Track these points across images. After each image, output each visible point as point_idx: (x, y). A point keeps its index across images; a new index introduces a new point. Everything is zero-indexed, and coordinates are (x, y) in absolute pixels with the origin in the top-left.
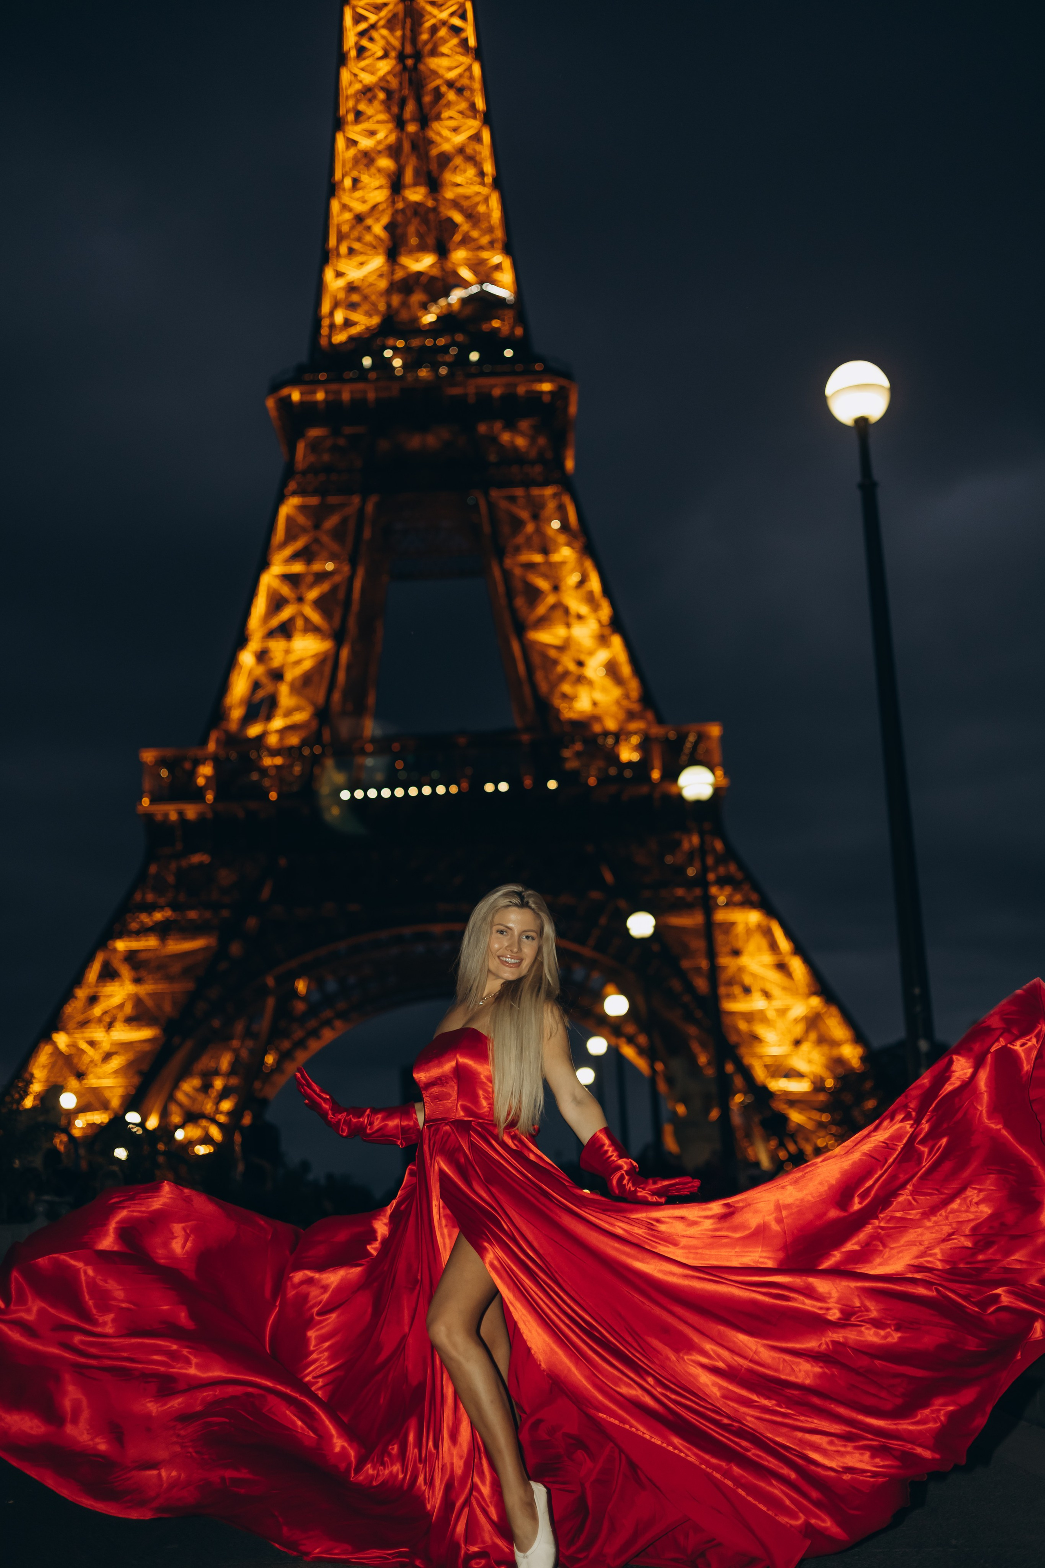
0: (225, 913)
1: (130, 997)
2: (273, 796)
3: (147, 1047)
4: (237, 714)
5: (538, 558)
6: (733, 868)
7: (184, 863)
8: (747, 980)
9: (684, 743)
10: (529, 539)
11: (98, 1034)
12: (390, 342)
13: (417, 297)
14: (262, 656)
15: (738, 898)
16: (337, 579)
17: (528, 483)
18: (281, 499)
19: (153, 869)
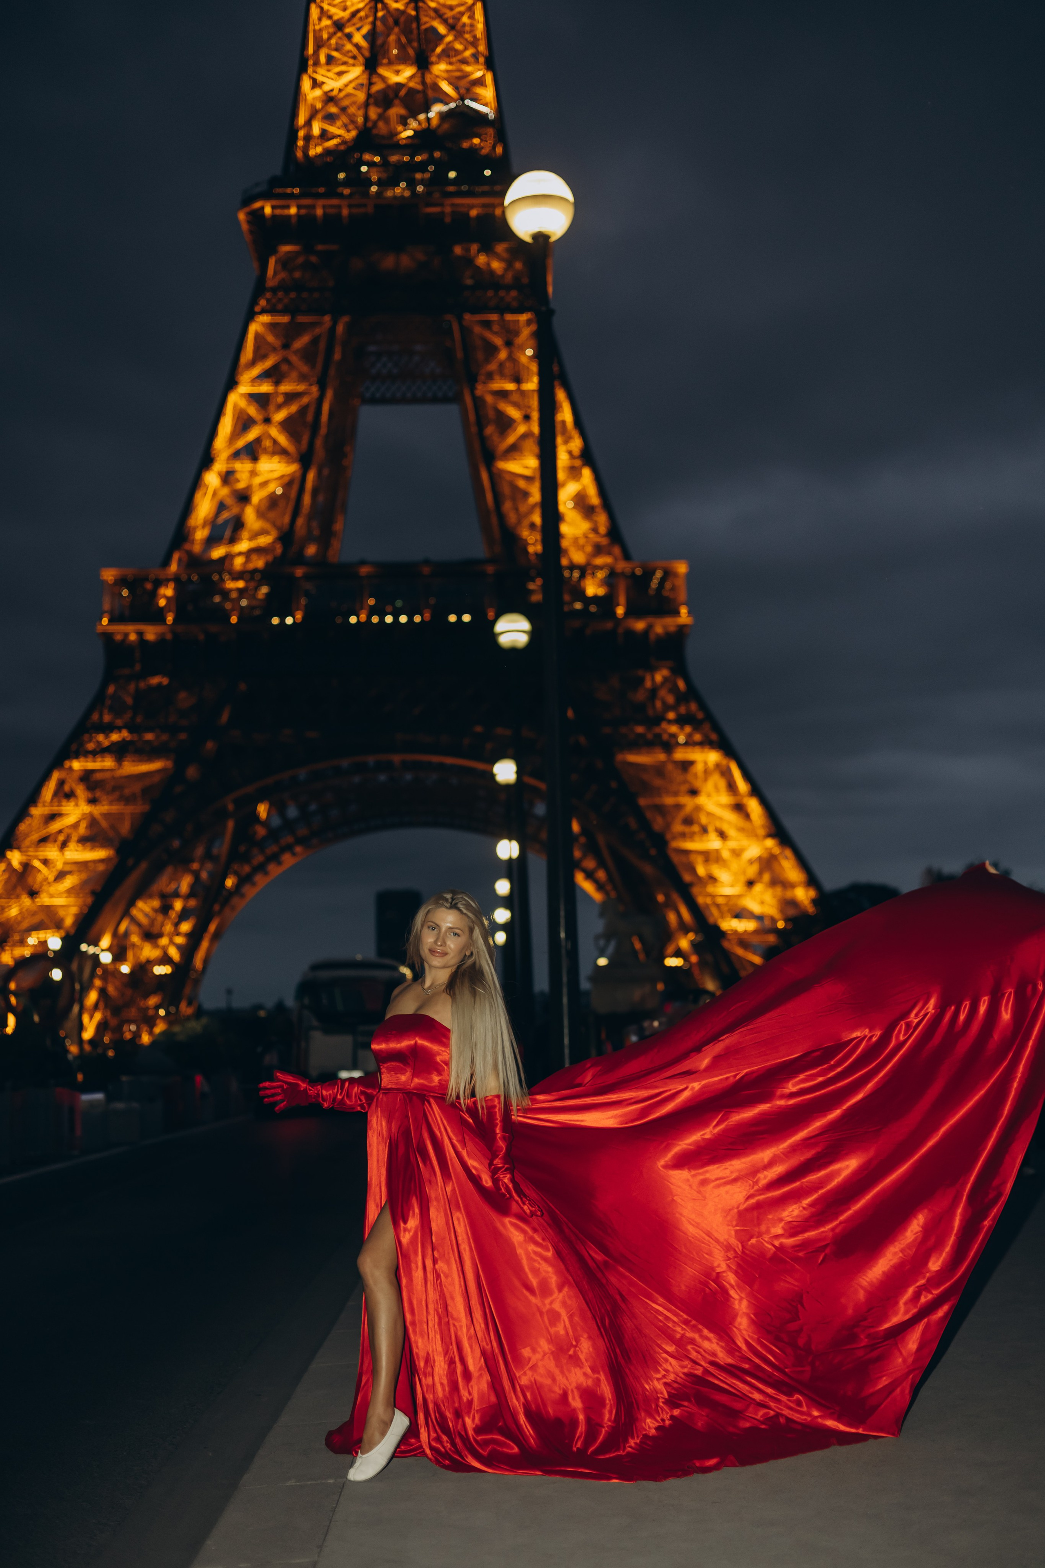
0: (183, 736)
1: (84, 817)
2: (234, 619)
3: (101, 867)
4: (201, 535)
5: (511, 386)
6: (693, 707)
7: (142, 685)
8: (704, 820)
9: (651, 580)
10: (501, 365)
11: (52, 852)
12: (367, 157)
13: (396, 111)
14: (227, 477)
15: (698, 737)
16: (305, 400)
17: (503, 309)
18: (250, 316)
19: (111, 689)
